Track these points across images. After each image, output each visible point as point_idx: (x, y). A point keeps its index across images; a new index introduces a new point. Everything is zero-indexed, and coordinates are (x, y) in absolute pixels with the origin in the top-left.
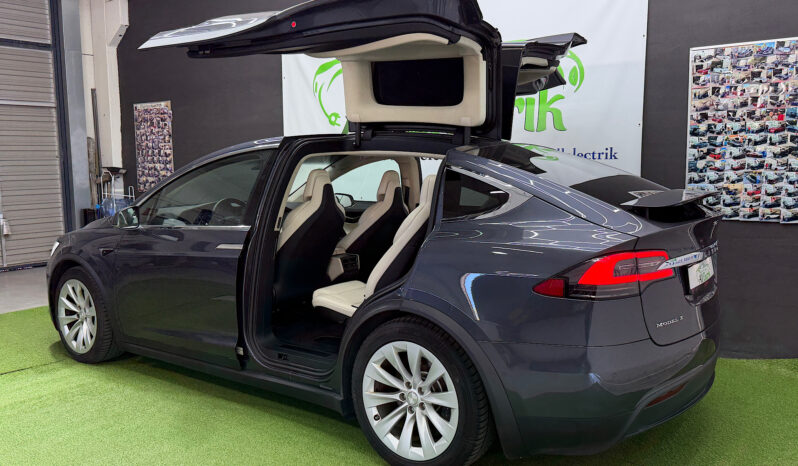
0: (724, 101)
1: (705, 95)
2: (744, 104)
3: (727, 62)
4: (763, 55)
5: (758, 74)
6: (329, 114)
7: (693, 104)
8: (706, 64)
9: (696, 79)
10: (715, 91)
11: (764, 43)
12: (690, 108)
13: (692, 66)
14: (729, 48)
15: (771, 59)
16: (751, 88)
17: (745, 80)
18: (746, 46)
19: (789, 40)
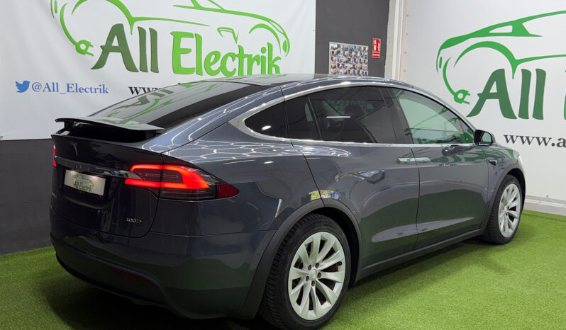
0: (341, 71)
1: (335, 67)
2: (346, 73)
3: (342, 52)
4: (351, 50)
5: (349, 60)
6: (77, 41)
7: (331, 70)
8: (335, 51)
9: (332, 58)
10: (338, 65)
11: (352, 46)
12: (330, 73)
13: (331, 51)
14: (342, 45)
15: (353, 53)
16: (349, 66)
17: (347, 62)
18: (346, 45)
19: (357, 46)
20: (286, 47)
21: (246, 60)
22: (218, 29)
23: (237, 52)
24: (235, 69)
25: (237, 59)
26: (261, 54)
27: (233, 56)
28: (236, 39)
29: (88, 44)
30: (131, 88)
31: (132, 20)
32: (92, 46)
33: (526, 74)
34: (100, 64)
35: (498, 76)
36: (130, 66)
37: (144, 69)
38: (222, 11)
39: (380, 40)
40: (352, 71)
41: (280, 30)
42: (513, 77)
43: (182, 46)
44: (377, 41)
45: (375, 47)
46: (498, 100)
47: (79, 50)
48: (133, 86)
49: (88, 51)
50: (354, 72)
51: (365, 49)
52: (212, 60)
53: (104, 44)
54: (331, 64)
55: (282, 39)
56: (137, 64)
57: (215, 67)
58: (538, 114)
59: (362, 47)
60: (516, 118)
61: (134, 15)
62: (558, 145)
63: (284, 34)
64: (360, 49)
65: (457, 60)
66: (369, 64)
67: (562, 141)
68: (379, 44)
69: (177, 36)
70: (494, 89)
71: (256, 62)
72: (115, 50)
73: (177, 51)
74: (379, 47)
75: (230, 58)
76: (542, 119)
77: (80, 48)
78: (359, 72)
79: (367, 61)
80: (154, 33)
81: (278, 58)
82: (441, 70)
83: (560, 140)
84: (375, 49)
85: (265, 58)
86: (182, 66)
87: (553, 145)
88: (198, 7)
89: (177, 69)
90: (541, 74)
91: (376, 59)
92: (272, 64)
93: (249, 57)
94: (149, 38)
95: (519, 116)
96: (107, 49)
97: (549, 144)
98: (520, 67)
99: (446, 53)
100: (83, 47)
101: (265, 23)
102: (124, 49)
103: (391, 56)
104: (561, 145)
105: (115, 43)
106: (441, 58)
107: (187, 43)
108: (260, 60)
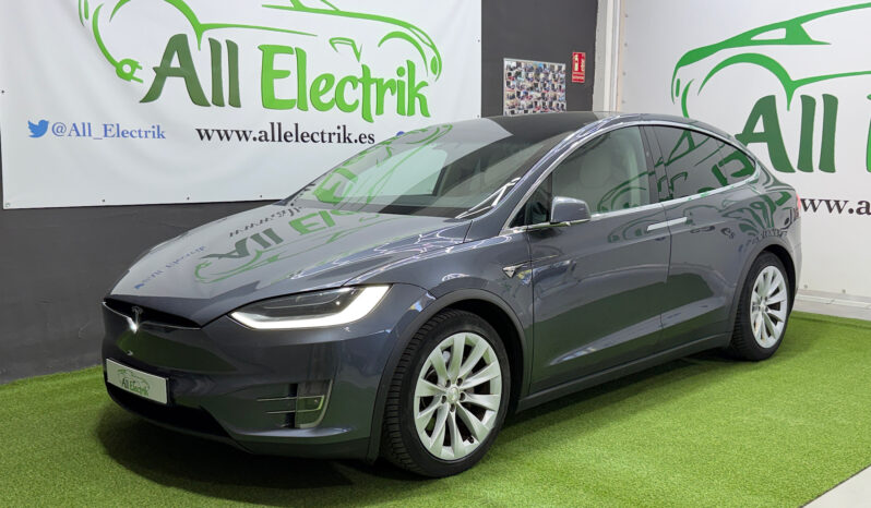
0: (523, 102)
1: (513, 97)
2: (531, 106)
3: (523, 73)
4: (539, 71)
5: (536, 85)
6: (118, 61)
7: (507, 102)
8: (513, 73)
9: (508, 83)
10: (519, 93)
11: (540, 64)
12: (505, 106)
13: (506, 72)
14: (524, 63)
15: (542, 76)
16: (535, 95)
17: (531, 89)
18: (531, 63)
19: (548, 64)
20: (436, 67)
21: (373, 87)
22: (331, 41)
23: (359, 75)
24: (357, 101)
25: (360, 85)
26: (397, 78)
27: (353, 81)
28: (358, 56)
29: (134, 65)
30: (199, 131)
31: (200, 29)
32: (141, 68)
33: (808, 103)
34: (152, 95)
35: (766, 107)
36: (197, 97)
37: (218, 102)
38: (337, 12)
39: (584, 54)
40: (540, 103)
41: (426, 41)
42: (788, 109)
43: (276, 67)
44: (580, 57)
45: (577, 65)
46: (766, 144)
47: (121, 74)
48: (203, 127)
49: (135, 75)
50: (544, 104)
51: (560, 68)
52: (321, 89)
53: (158, 65)
54: (507, 92)
55: (430, 55)
56: (209, 95)
57: (326, 98)
58: (828, 165)
59: (556, 66)
60: (793, 171)
61: (202, 21)
62: (859, 211)
63: (433, 47)
64: (552, 68)
65: (703, 85)
66: (567, 91)
67: (864, 205)
68: (583, 61)
69: (268, 52)
70: (759, 128)
71: (389, 90)
72: (175, 73)
73: (269, 75)
74: (583, 66)
75: (349, 85)
76: (833, 171)
77: (123, 71)
78: (551, 104)
79: (564, 87)
80: (233, 48)
81: (424, 84)
82: (679, 100)
83: (860, 203)
84: (576, 68)
85: (404, 83)
86: (276, 97)
87: (851, 211)
88: (299, 7)
89: (269, 101)
90: (831, 103)
91: (579, 84)
92: (414, 93)
93: (379, 82)
94: (226, 55)
95: (799, 168)
96: (162, 73)
97: (845, 211)
98: (800, 91)
99: (686, 73)
100: (127, 69)
101: (403, 31)
102: (188, 73)
103: (603, 79)
104: (863, 210)
105: (175, 63)
106: (679, 81)
107: (282, 62)
108: (395, 86)
